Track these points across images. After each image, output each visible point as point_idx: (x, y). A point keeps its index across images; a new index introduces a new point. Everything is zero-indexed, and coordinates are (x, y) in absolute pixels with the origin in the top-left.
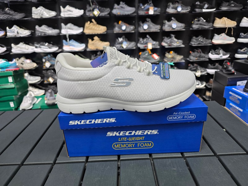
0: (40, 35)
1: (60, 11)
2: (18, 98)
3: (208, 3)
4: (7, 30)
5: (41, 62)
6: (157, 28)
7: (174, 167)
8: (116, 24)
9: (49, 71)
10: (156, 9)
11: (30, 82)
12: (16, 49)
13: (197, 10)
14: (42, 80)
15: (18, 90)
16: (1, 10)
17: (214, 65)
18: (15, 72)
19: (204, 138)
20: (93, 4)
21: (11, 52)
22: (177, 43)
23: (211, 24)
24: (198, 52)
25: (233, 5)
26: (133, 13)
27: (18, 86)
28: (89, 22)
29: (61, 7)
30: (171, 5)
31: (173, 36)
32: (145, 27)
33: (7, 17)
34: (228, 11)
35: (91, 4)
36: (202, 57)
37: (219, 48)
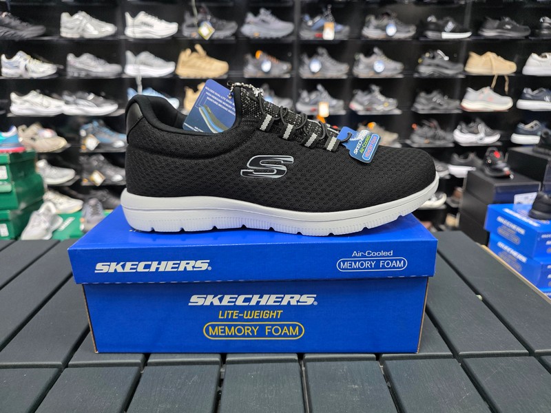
0: (76, 75)
1: (124, 25)
2: (20, 217)
3: (456, 20)
4: (2, 62)
5: (77, 138)
6: (341, 70)
7: (354, 382)
8: (249, 57)
9: (94, 158)
10: (340, 27)
11: (49, 181)
12: (20, 105)
13: (431, 35)
14: (78, 178)
15: (20, 197)
17: (466, 157)
18: (15, 156)
20: (198, 12)
21: (9, 111)
22: (385, 105)
23: (460, 66)
24: (429, 127)
25: (508, 27)
26: (289, 35)
27: (20, 189)
28: (188, 51)
29: (128, 16)
30: (373, 20)
31: (376, 88)
32: (314, 67)
33: (2, 34)
34: (498, 40)
35: (195, 11)
36: (439, 139)
37: (478, 120)
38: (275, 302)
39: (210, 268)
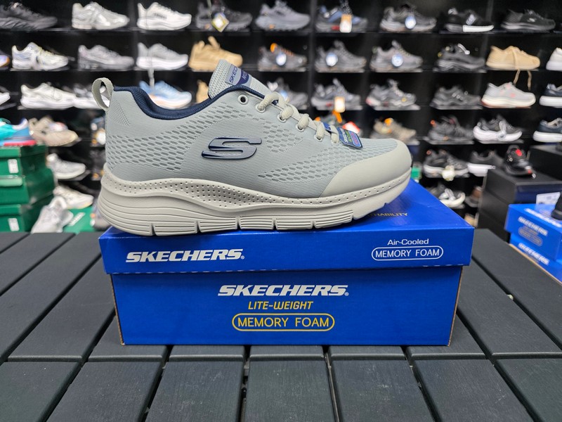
0: (87, 67)
1: (137, 16)
2: (30, 212)
3: (477, 13)
4: (13, 54)
5: (88, 132)
6: (358, 64)
7: (383, 382)
8: (263, 50)
10: (357, 20)
11: (59, 175)
12: (32, 98)
13: (451, 28)
14: (88, 172)
15: (31, 191)
16: (2, 7)
17: (486, 155)
18: (26, 149)
19: (459, 313)
20: (213, 3)
21: (19, 104)
22: (403, 101)
23: (482, 60)
24: (449, 123)
25: (533, 20)
26: (304, 28)
27: (31, 184)
28: (202, 44)
29: (140, 7)
30: (392, 13)
31: (393, 83)
32: (331, 61)
33: (14, 25)
34: (522, 33)
35: (209, 3)
36: (459, 136)
37: (499, 117)
38: (305, 292)
39: (243, 257)
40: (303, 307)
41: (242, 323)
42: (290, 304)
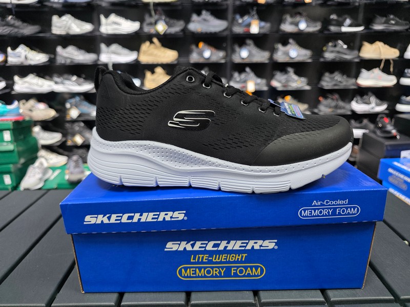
0: (63, 62)
1: (99, 24)
2: (20, 169)
3: (352, 18)
4: (8, 52)
5: (63, 109)
6: (264, 57)
8: (194, 47)
9: (76, 124)
10: (263, 24)
11: (42, 142)
12: (22, 85)
13: (333, 29)
14: (64, 139)
15: (20, 154)
17: (361, 122)
18: (17, 123)
20: (155, 13)
21: (13, 89)
22: (298, 83)
23: (356, 52)
24: (332, 99)
25: (393, 22)
26: (224, 30)
27: (21, 149)
28: (148, 43)
29: (102, 17)
30: (289, 19)
31: (291, 70)
32: (244, 54)
33: (9, 32)
34: (385, 32)
35: (153, 13)
36: (340, 108)
37: (370, 94)
38: (240, 247)
40: (238, 259)
41: (186, 273)
42: (227, 257)
